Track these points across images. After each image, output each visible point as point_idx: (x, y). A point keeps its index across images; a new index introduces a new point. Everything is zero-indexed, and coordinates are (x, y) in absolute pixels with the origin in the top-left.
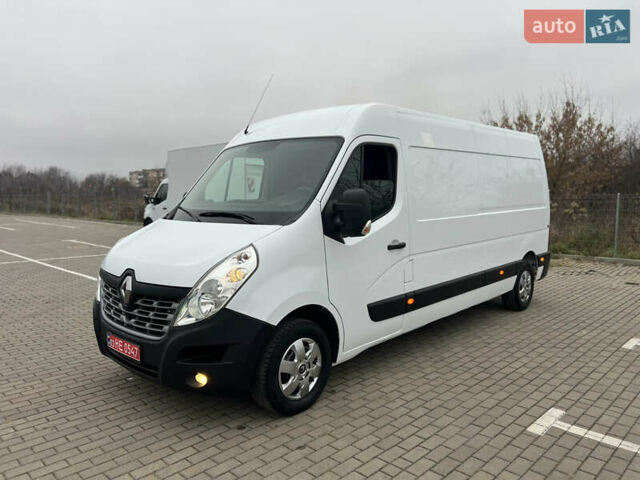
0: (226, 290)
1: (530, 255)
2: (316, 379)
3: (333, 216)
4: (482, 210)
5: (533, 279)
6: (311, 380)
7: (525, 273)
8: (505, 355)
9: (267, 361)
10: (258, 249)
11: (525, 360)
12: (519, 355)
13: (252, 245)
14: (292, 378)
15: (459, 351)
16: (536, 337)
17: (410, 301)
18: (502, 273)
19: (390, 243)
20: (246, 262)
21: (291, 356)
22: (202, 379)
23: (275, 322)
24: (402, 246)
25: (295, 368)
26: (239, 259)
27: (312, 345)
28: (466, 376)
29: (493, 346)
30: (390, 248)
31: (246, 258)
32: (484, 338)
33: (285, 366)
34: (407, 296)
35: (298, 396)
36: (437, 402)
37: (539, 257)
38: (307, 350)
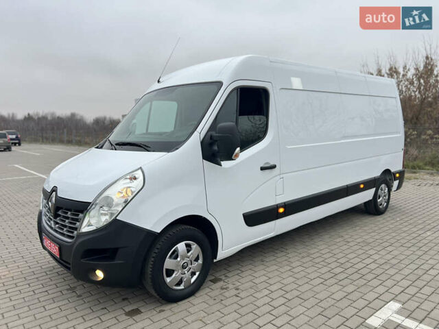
0: (117, 205)
1: (387, 172)
2: (197, 274)
3: (211, 144)
4: (345, 137)
5: (389, 191)
6: (193, 274)
7: (383, 186)
8: (360, 252)
9: (153, 259)
10: (145, 172)
11: (376, 257)
12: (371, 252)
13: (141, 168)
14: (176, 272)
15: (323, 248)
16: (388, 237)
17: (281, 210)
18: (362, 186)
19: (262, 165)
20: (135, 181)
21: (175, 255)
22: (100, 274)
23: (158, 230)
24: (273, 167)
25: (178, 266)
26: (131, 179)
27: (195, 246)
28: (325, 270)
29: (351, 244)
30: (262, 169)
31: (135, 178)
32: (347, 237)
33: (169, 263)
34: (278, 207)
35: (182, 287)
36: (296, 293)
37: (394, 174)
38: (188, 251)
